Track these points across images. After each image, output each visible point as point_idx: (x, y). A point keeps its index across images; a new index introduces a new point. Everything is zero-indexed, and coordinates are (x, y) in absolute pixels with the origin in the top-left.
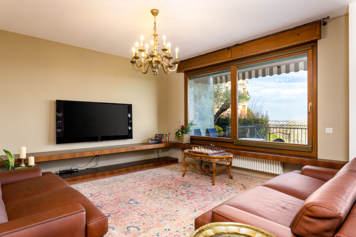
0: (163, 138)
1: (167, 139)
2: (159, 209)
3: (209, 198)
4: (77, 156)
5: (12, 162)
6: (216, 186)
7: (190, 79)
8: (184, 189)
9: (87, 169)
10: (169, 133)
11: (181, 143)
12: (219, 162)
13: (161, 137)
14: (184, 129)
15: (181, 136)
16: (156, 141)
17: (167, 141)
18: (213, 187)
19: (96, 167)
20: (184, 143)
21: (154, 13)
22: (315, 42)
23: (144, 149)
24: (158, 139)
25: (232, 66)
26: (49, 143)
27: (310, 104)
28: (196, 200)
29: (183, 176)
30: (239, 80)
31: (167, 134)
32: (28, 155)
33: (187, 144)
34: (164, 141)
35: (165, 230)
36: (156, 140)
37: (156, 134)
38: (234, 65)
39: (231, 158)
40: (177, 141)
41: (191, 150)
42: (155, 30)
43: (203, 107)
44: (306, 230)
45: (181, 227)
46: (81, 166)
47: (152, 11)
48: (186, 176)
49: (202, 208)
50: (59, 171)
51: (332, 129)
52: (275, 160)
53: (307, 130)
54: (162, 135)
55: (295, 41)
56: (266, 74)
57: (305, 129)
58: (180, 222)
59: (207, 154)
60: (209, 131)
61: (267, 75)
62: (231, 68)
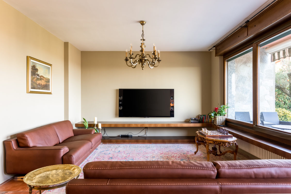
0: (206, 118)
1: (210, 119)
4: (126, 126)
5: (87, 125)
9: (139, 136)
14: (217, 111)
16: (196, 121)
17: (210, 121)
19: (145, 136)
21: (142, 23)
26: (116, 117)
29: (195, 153)
31: (209, 116)
32: (98, 122)
34: (206, 121)
38: (255, 42)
42: (143, 36)
46: (135, 134)
50: (121, 135)
54: (204, 115)
62: (253, 46)
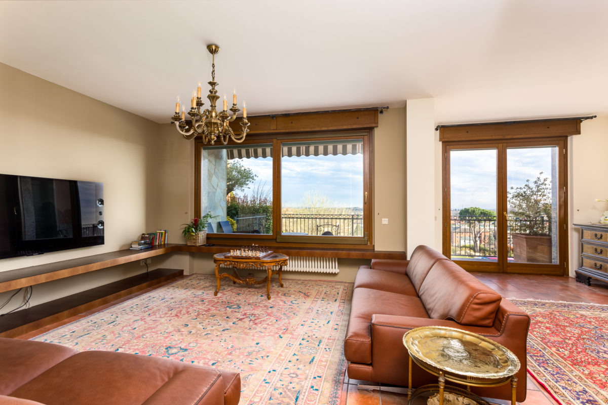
0: (156, 239)
1: (163, 240)
2: (230, 347)
3: (279, 316)
6: (272, 300)
7: (204, 149)
8: (236, 312)
9: (2, 316)
10: (165, 231)
11: (193, 246)
12: (275, 267)
13: (153, 238)
14: (197, 224)
15: (194, 234)
16: (147, 246)
17: (163, 243)
18: (270, 301)
19: (24, 308)
20: (198, 245)
21: (212, 49)
22: (371, 129)
23: (133, 260)
24: (148, 241)
25: (275, 140)
27: (366, 193)
28: (267, 323)
29: (216, 294)
30: (283, 156)
31: (162, 233)
33: (202, 245)
34: (157, 244)
35: (269, 372)
36: (147, 244)
37: (143, 234)
38: (278, 138)
39: (286, 260)
40: (184, 243)
41: (229, 255)
42: (213, 76)
43: (214, 190)
44: (475, 317)
45: (284, 361)
47: (209, 47)
48: (219, 295)
49: (285, 330)
51: (387, 219)
52: (331, 258)
53: (363, 220)
54: (154, 234)
55: (354, 124)
56: (301, 154)
57: (361, 219)
58: (277, 356)
59: (258, 258)
60: (222, 225)
61: (303, 155)
62: (273, 142)
